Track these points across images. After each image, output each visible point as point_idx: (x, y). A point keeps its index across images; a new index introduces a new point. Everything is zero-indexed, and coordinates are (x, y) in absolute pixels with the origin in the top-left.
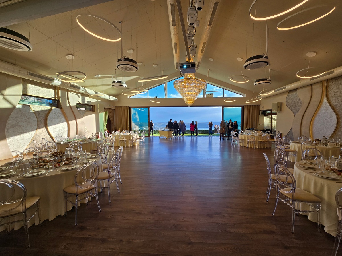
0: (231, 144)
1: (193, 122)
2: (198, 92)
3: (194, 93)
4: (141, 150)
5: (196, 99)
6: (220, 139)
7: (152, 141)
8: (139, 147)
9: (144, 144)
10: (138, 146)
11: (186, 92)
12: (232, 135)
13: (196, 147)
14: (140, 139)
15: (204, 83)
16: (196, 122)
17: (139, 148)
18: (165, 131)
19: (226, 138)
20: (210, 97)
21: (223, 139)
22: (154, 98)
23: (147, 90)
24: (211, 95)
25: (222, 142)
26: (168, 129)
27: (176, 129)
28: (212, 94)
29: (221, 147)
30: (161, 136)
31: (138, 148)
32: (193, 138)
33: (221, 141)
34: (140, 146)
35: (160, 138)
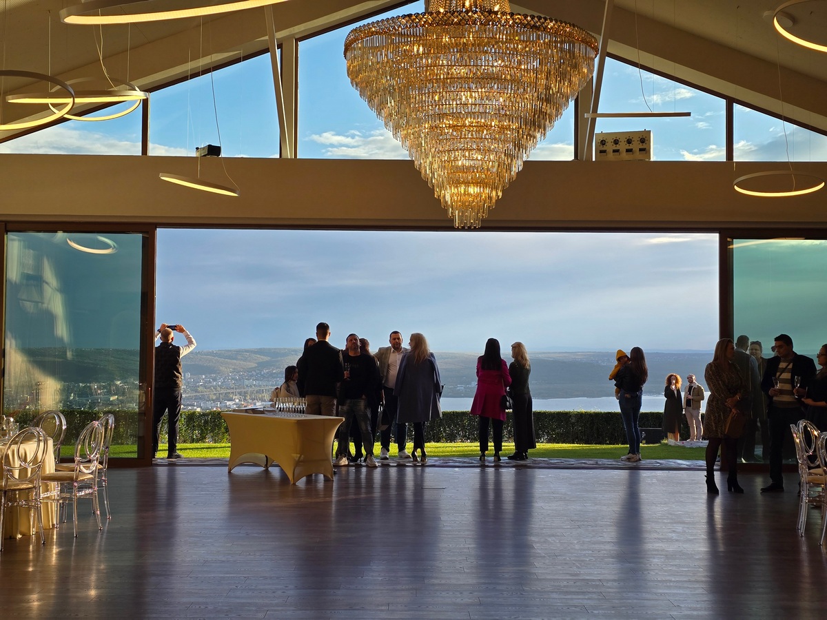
0: (794, 529)
1: (493, 345)
2: (537, 122)
3: (503, 129)
4: (67, 578)
5: (515, 170)
6: (712, 490)
7: (171, 502)
8: (55, 550)
9: (101, 522)
10: (44, 542)
11: (441, 116)
12: (801, 458)
13: (522, 549)
14: (67, 483)
15: (580, 49)
16: (518, 348)
17: (54, 559)
18: (280, 416)
19: (759, 483)
20: (625, 156)
21: (732, 485)
22: (194, 154)
23: (138, 95)
24: (636, 146)
25: (728, 513)
26: (302, 404)
27: (362, 404)
28: (644, 138)
29: (721, 548)
30: (245, 456)
31: (46, 558)
32: (498, 475)
33: (718, 501)
34: (65, 540)
35: (238, 471)
